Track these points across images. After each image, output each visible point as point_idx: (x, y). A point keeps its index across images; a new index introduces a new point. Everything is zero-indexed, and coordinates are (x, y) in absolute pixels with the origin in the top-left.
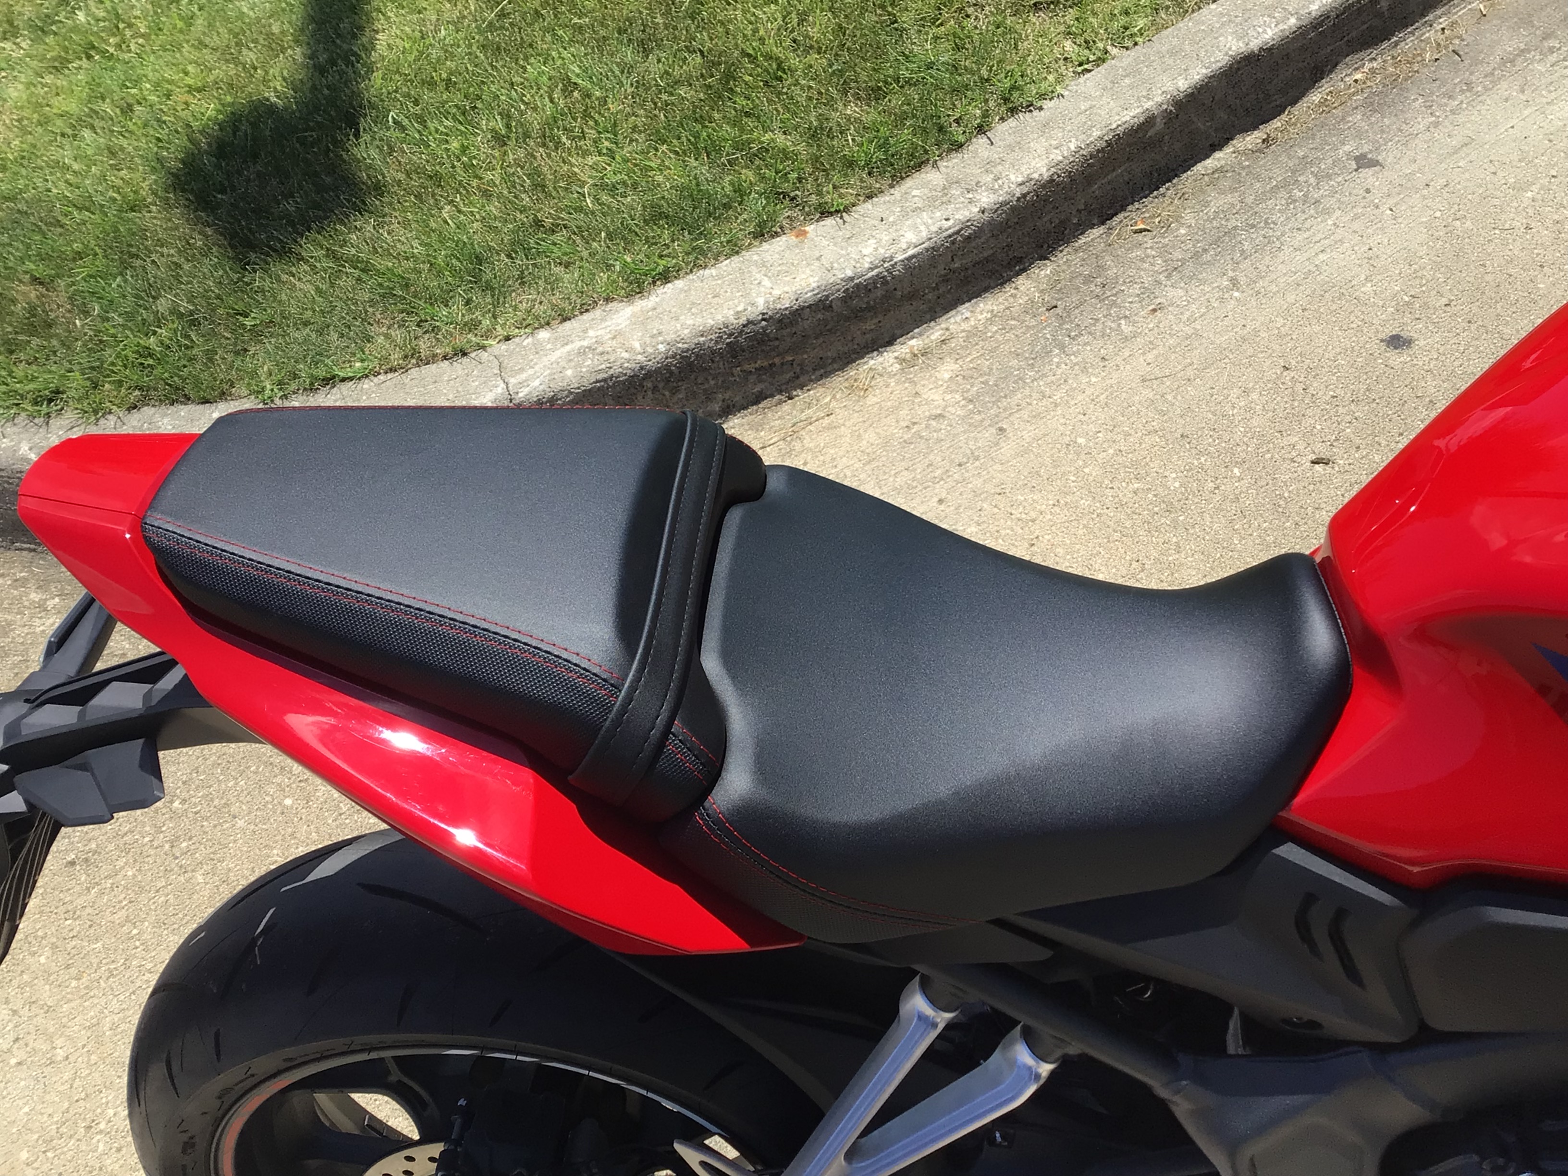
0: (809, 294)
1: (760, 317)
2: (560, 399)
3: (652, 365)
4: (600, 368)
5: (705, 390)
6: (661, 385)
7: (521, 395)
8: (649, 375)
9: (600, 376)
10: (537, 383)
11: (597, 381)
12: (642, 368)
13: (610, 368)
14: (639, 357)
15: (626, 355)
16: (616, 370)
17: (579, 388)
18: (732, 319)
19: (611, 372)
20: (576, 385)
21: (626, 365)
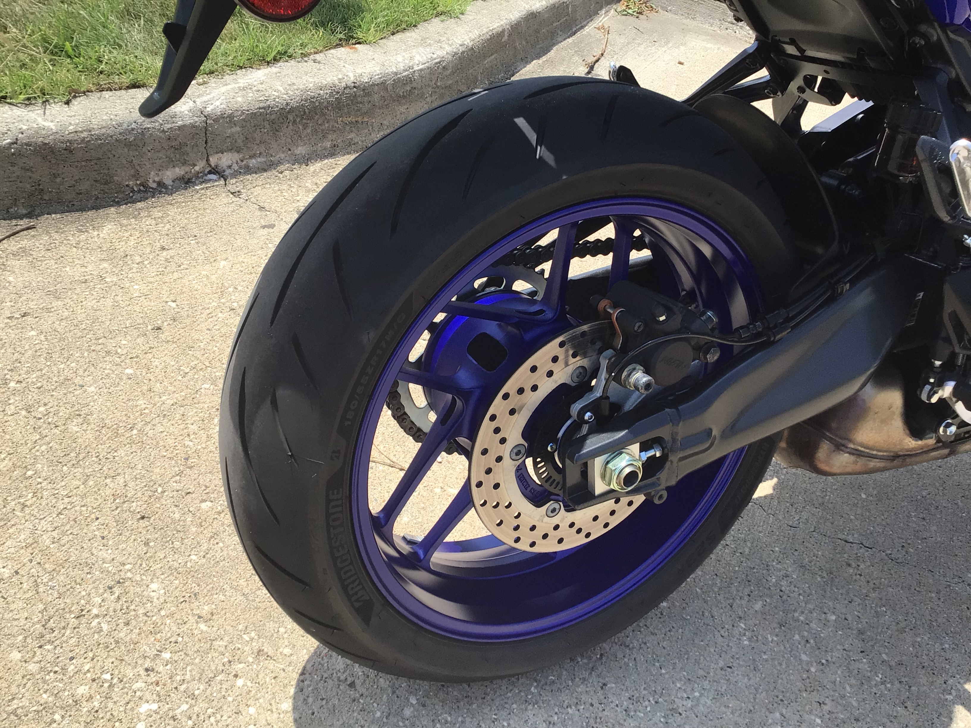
0: (377, 77)
1: (353, 85)
2: (236, 117)
3: (293, 103)
4: (260, 99)
5: (323, 130)
6: (298, 120)
7: (208, 109)
8: (291, 110)
9: (262, 105)
10: (218, 103)
11: (260, 108)
12: (287, 104)
13: (267, 100)
14: (285, 96)
15: (276, 94)
16: (271, 103)
17: (248, 111)
18: (337, 81)
19: (268, 103)
20: (246, 109)
21: (277, 100)
